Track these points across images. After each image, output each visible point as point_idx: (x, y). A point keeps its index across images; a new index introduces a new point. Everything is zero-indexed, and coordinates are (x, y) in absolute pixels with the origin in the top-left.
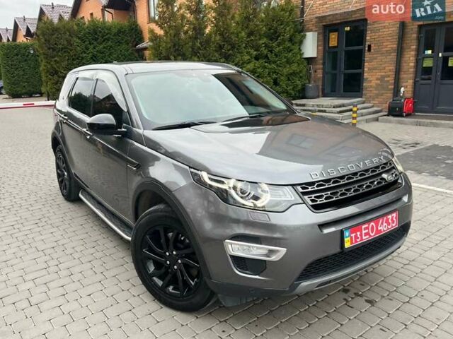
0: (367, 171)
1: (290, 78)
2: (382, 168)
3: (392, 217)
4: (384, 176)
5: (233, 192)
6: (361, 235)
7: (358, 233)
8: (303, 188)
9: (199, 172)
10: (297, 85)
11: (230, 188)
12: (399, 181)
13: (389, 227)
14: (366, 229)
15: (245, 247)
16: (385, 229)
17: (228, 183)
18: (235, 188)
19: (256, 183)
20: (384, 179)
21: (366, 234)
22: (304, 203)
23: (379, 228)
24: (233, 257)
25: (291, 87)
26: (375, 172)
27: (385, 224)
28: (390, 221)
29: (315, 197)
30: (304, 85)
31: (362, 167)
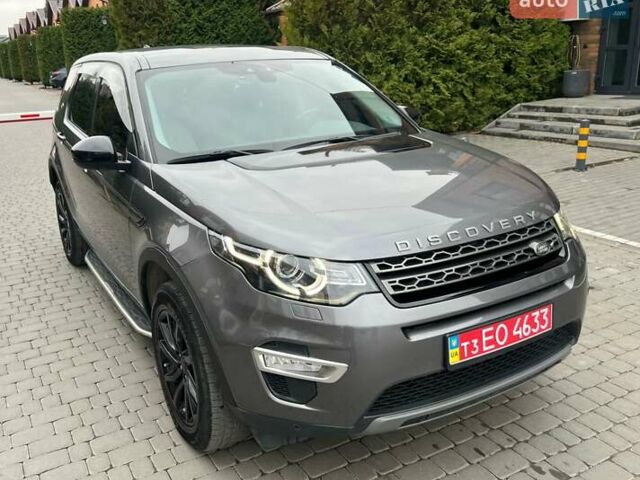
0: (502, 236)
1: (536, 61)
2: (531, 232)
3: (541, 315)
4: (534, 245)
5: (269, 272)
6: (480, 344)
7: (475, 341)
8: (381, 267)
9: (221, 237)
10: (548, 73)
11: (265, 265)
12: (562, 254)
13: (534, 331)
14: (487, 334)
15: (287, 361)
16: (526, 334)
17: (263, 257)
18: (272, 265)
19: (308, 258)
20: (531, 250)
21: (489, 343)
22: (381, 292)
23: (515, 333)
24: (267, 375)
25: (537, 77)
26: (517, 238)
27: (525, 326)
28: (536, 321)
29: (400, 282)
30: (562, 72)
31: (492, 230)
